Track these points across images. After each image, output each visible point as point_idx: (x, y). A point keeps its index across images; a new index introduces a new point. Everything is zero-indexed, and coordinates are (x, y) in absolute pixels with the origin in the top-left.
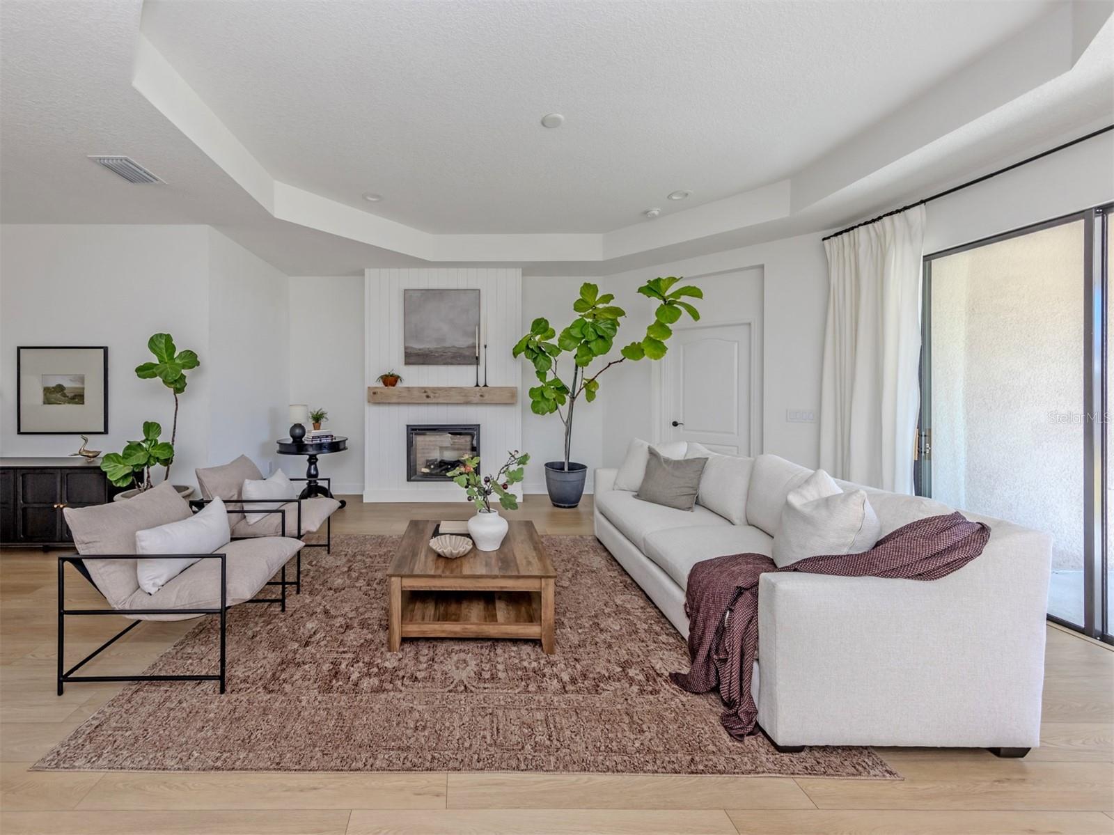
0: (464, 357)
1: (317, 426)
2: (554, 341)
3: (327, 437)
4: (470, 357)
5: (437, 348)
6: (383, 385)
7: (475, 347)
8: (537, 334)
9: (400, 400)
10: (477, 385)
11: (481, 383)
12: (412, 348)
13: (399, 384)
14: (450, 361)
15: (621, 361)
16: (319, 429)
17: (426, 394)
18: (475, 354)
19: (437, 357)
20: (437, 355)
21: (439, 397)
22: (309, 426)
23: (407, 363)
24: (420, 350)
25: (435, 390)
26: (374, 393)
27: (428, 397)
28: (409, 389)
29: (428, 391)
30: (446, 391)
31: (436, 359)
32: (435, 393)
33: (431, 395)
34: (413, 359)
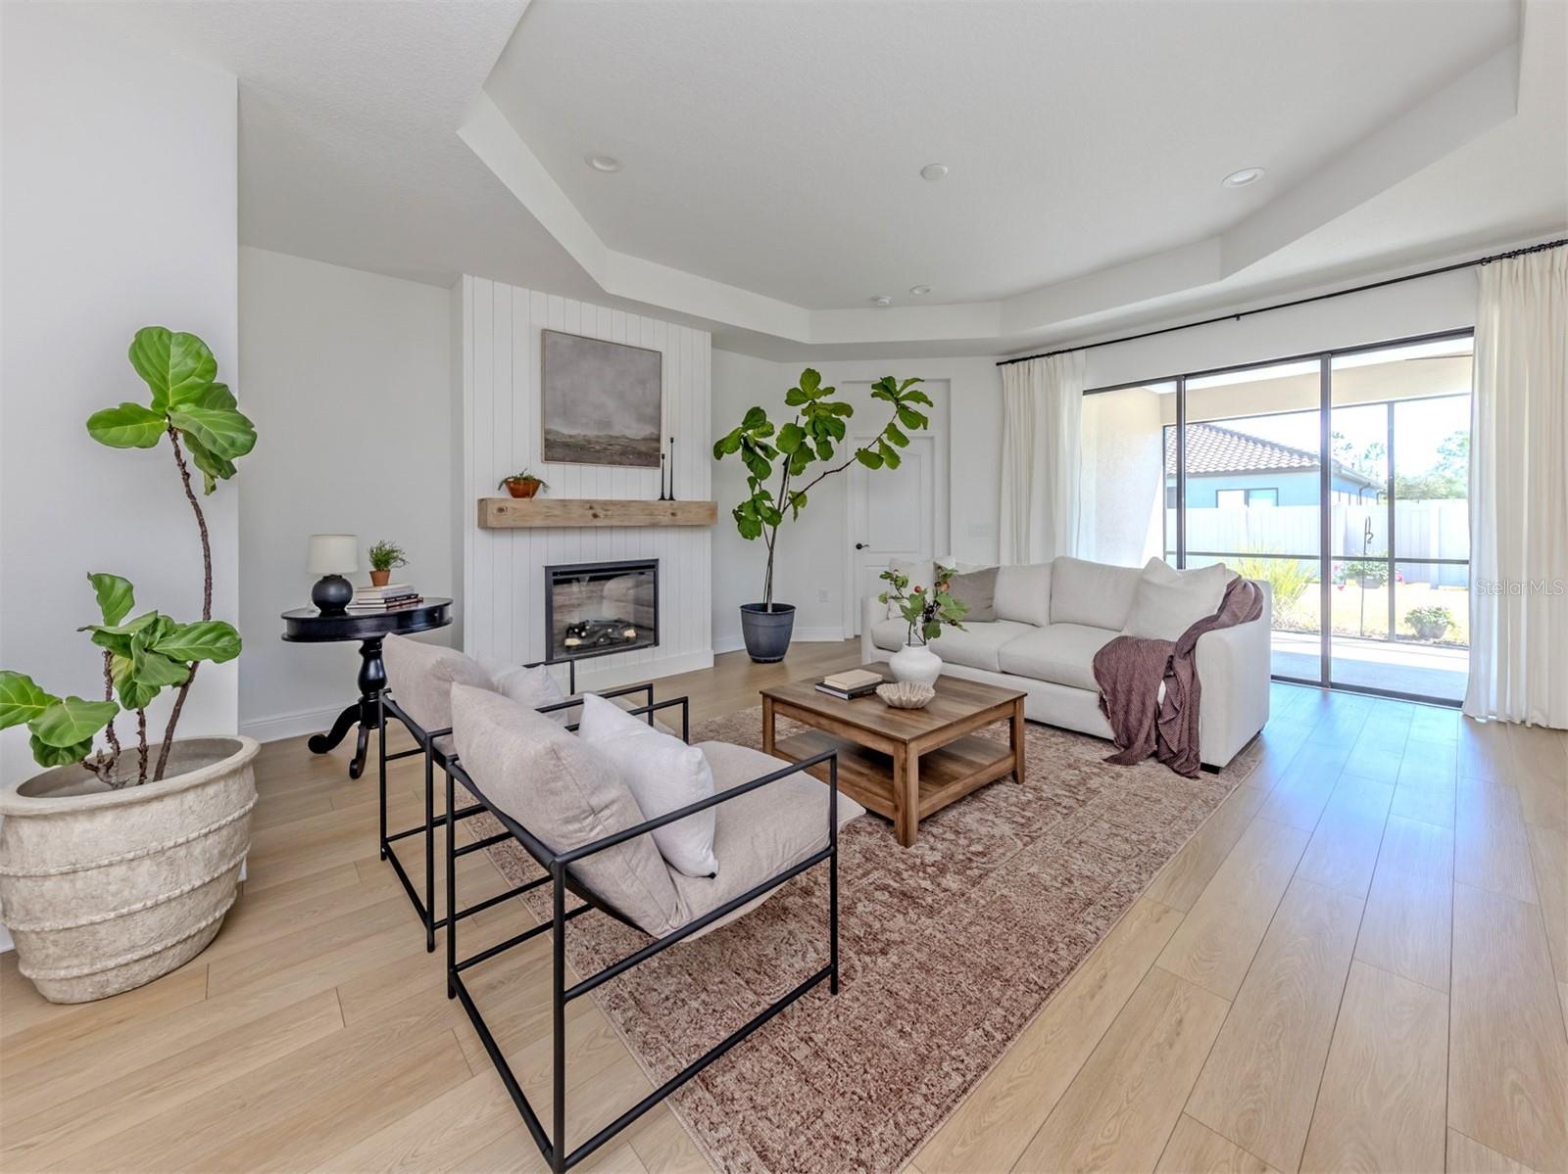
0: (640, 454)
1: (381, 578)
4: (647, 454)
5: (598, 437)
6: (509, 496)
7: (655, 440)
8: (750, 429)
9: (549, 523)
11: (667, 496)
12: (558, 433)
13: (540, 495)
14: (617, 459)
15: (840, 470)
16: (385, 584)
17: (591, 512)
19: (599, 451)
20: (598, 448)
21: (612, 517)
23: (549, 459)
24: (570, 436)
25: (605, 504)
26: (499, 511)
27: (595, 516)
28: (562, 503)
29: (596, 506)
30: (623, 506)
31: (597, 454)
32: (607, 510)
33: (601, 513)
34: (558, 452)
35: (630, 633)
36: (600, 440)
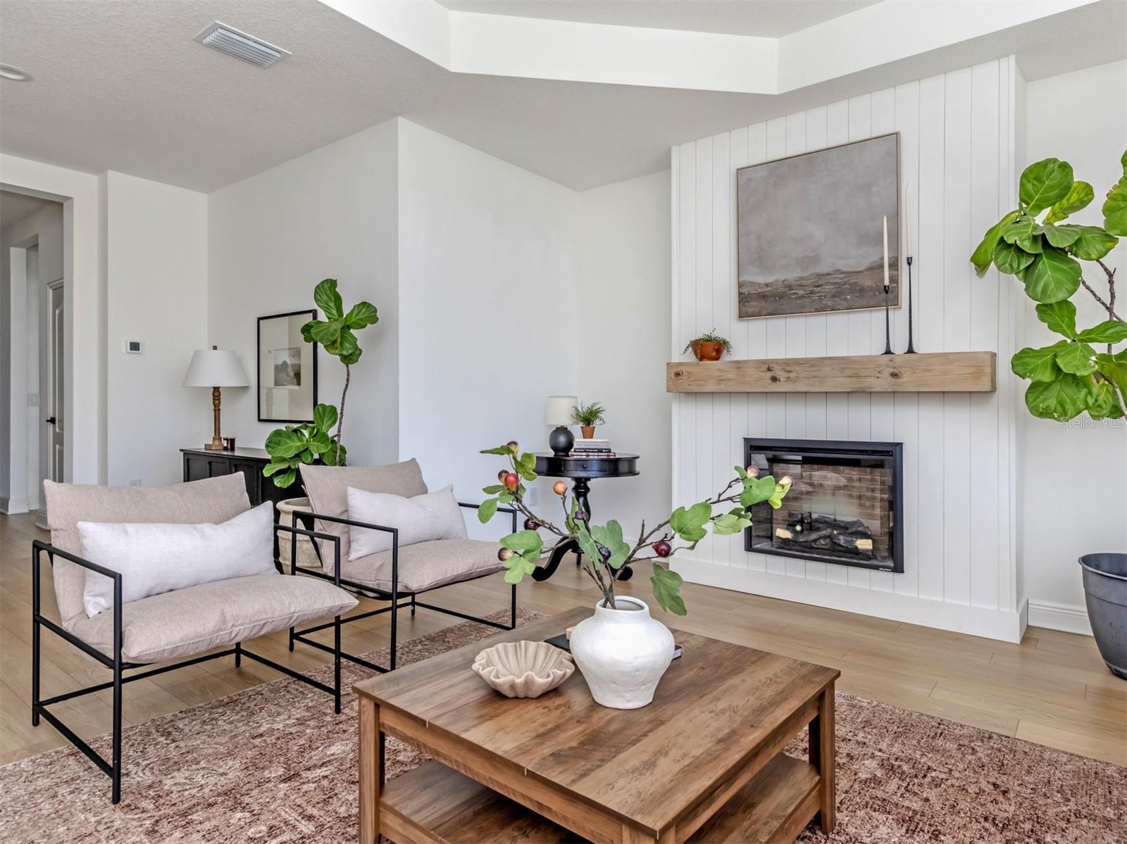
0: (862, 291)
1: (588, 433)
2: (1091, 216)
3: (600, 451)
5: (801, 278)
6: (694, 359)
7: (882, 266)
8: (1039, 208)
9: (723, 388)
10: (888, 352)
11: (899, 347)
12: (752, 283)
13: (726, 357)
14: (829, 303)
16: (592, 438)
17: (769, 374)
18: (883, 279)
19: (803, 297)
20: (801, 292)
21: (795, 380)
22: (576, 430)
23: (743, 315)
24: (767, 285)
25: (788, 364)
26: (678, 374)
27: (774, 379)
28: (738, 365)
29: (775, 367)
30: (813, 366)
31: (799, 301)
32: (790, 372)
33: (782, 375)
34: (754, 306)
35: (864, 544)
36: (804, 282)
